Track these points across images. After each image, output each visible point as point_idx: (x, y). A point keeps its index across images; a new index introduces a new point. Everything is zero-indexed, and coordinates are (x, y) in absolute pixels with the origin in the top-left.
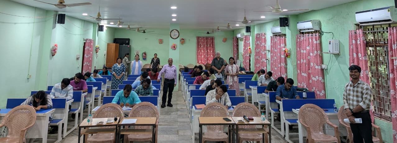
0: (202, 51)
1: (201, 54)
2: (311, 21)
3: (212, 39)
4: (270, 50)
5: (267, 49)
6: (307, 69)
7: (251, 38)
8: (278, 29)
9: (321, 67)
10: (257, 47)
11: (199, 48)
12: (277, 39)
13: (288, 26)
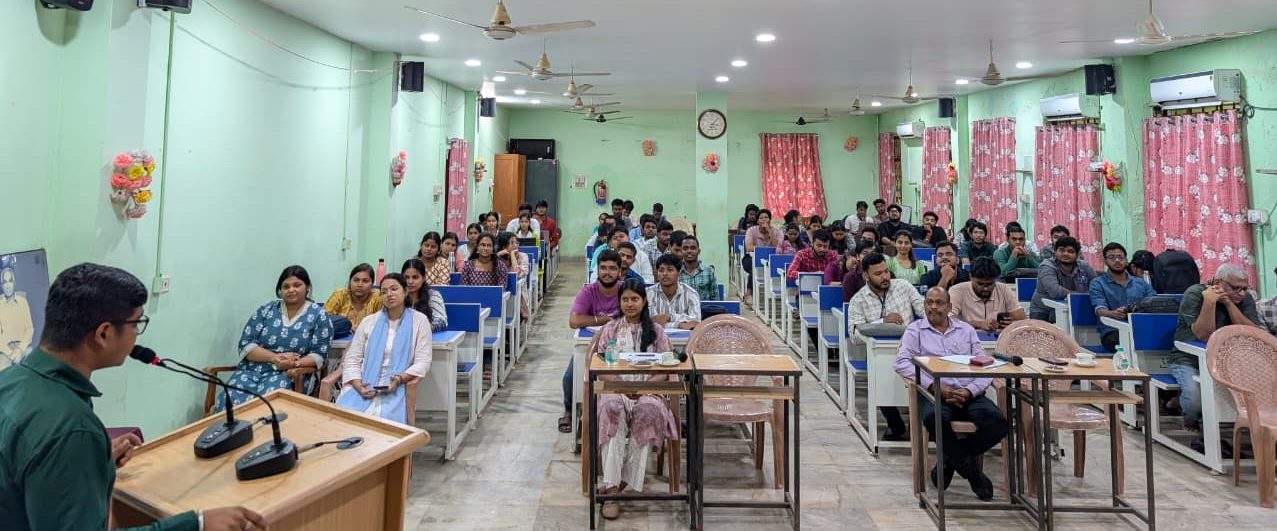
0: (780, 178)
1: (778, 188)
2: (1210, 73)
3: (812, 142)
4: (1033, 168)
5: (1020, 166)
6: (1186, 224)
7: (954, 135)
8: (1071, 103)
9: (1246, 218)
10: (980, 160)
11: (769, 170)
12: (1061, 137)
13: (1113, 91)
